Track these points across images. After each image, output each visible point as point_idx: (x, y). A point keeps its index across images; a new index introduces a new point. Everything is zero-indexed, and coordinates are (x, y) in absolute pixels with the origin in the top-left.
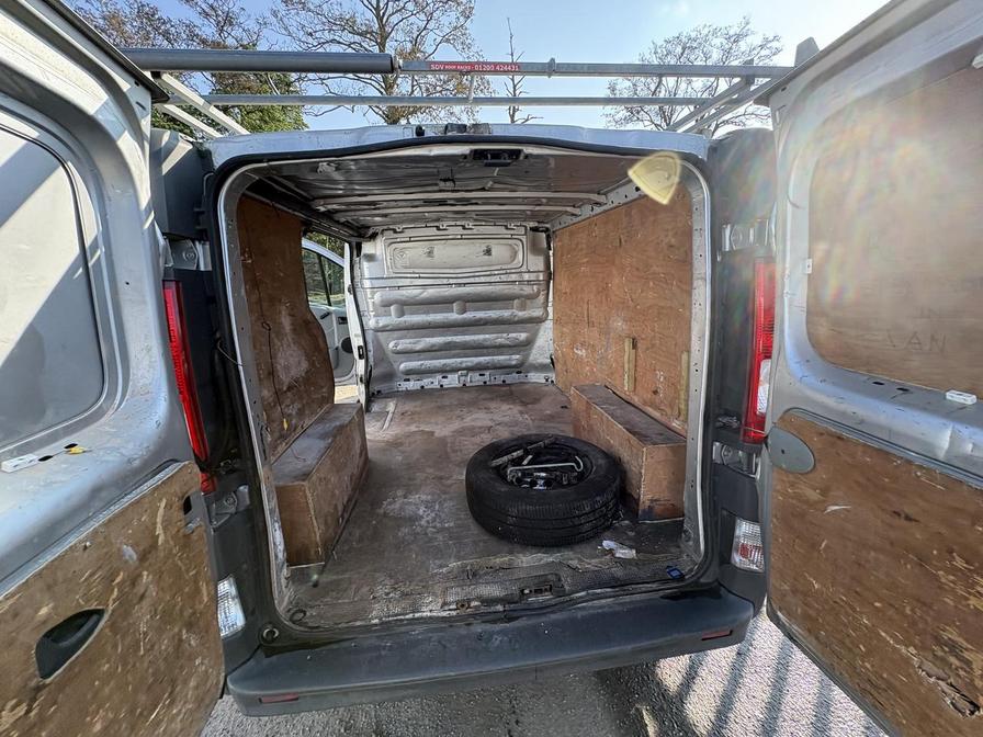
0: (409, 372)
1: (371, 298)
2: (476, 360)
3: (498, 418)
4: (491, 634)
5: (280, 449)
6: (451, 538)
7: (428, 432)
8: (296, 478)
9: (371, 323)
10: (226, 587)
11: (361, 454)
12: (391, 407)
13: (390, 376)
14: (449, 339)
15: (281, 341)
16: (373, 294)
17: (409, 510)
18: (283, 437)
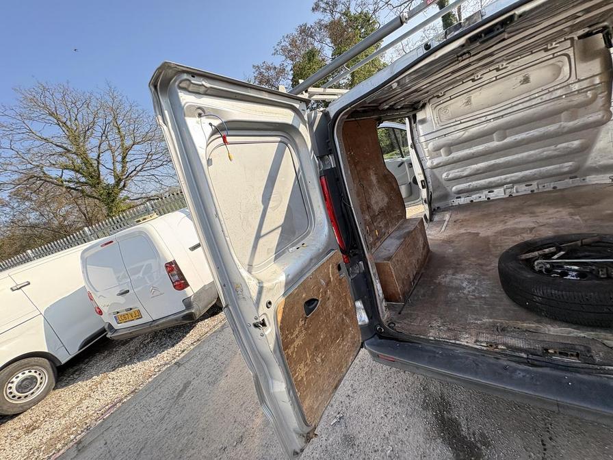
0: (460, 192)
1: (426, 148)
2: (520, 174)
3: (541, 220)
4: (515, 370)
5: (378, 244)
6: (485, 304)
7: (474, 233)
8: (385, 259)
9: (428, 164)
10: (359, 304)
11: (424, 248)
12: (447, 217)
13: (446, 196)
14: (493, 162)
15: (372, 189)
16: (427, 145)
17: (456, 283)
18: (378, 239)
